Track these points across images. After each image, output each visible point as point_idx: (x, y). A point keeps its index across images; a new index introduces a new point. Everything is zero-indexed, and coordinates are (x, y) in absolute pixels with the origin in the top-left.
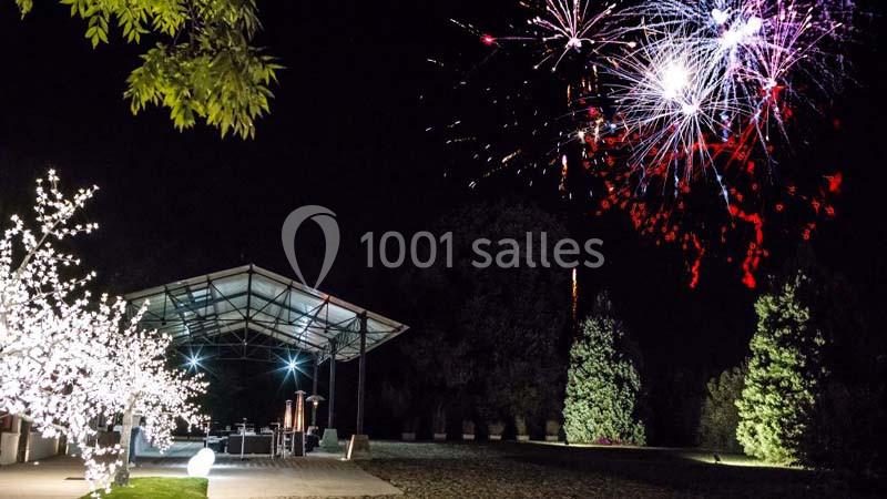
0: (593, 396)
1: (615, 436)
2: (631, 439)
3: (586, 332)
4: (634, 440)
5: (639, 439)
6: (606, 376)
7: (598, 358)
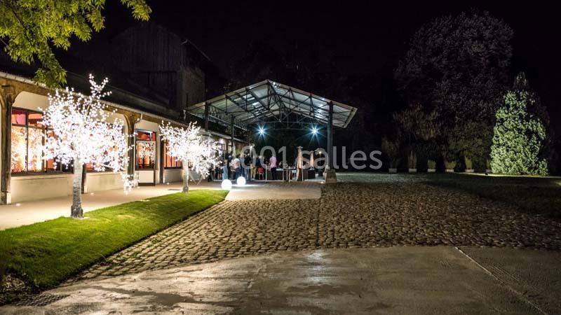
0: (509, 143)
1: (525, 169)
2: (536, 171)
3: (507, 102)
4: (539, 172)
5: (543, 171)
6: (520, 131)
7: (514, 119)
